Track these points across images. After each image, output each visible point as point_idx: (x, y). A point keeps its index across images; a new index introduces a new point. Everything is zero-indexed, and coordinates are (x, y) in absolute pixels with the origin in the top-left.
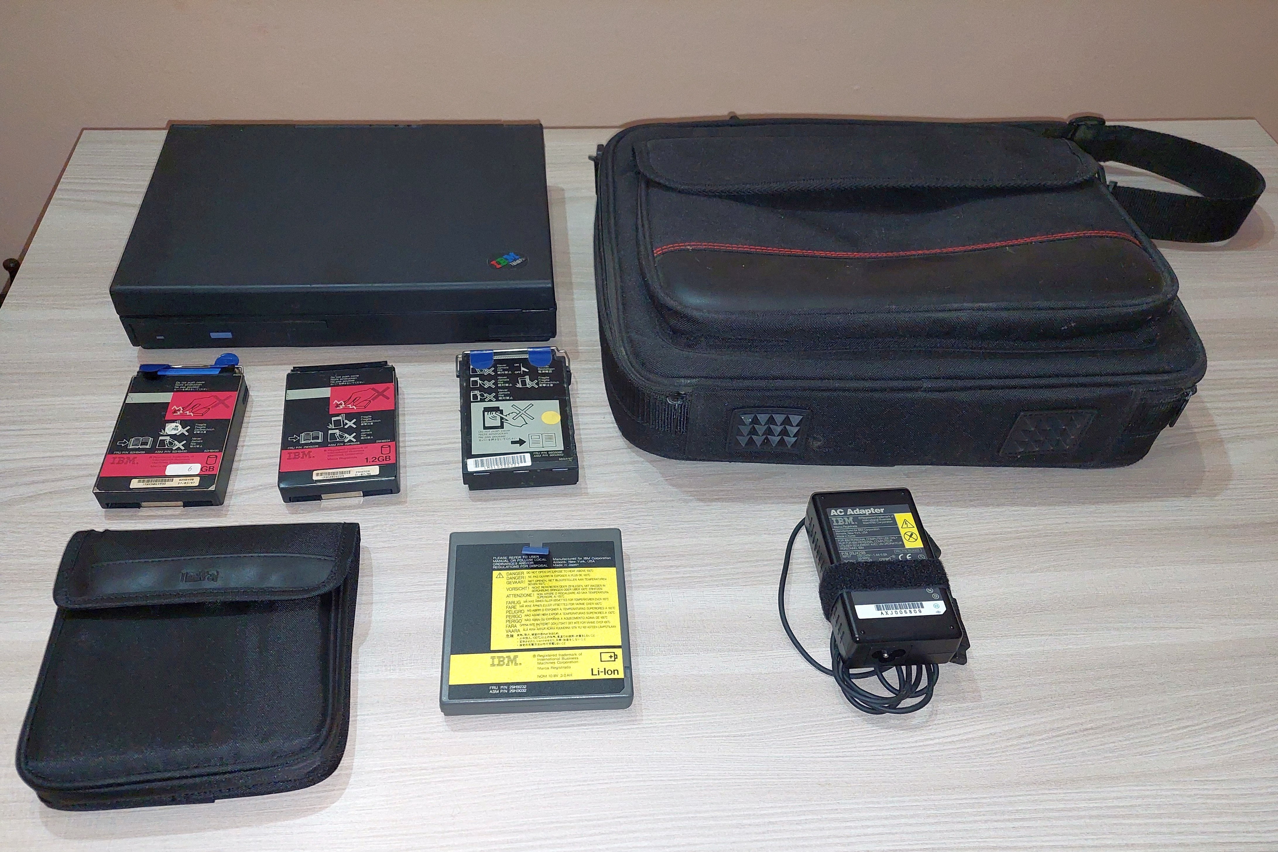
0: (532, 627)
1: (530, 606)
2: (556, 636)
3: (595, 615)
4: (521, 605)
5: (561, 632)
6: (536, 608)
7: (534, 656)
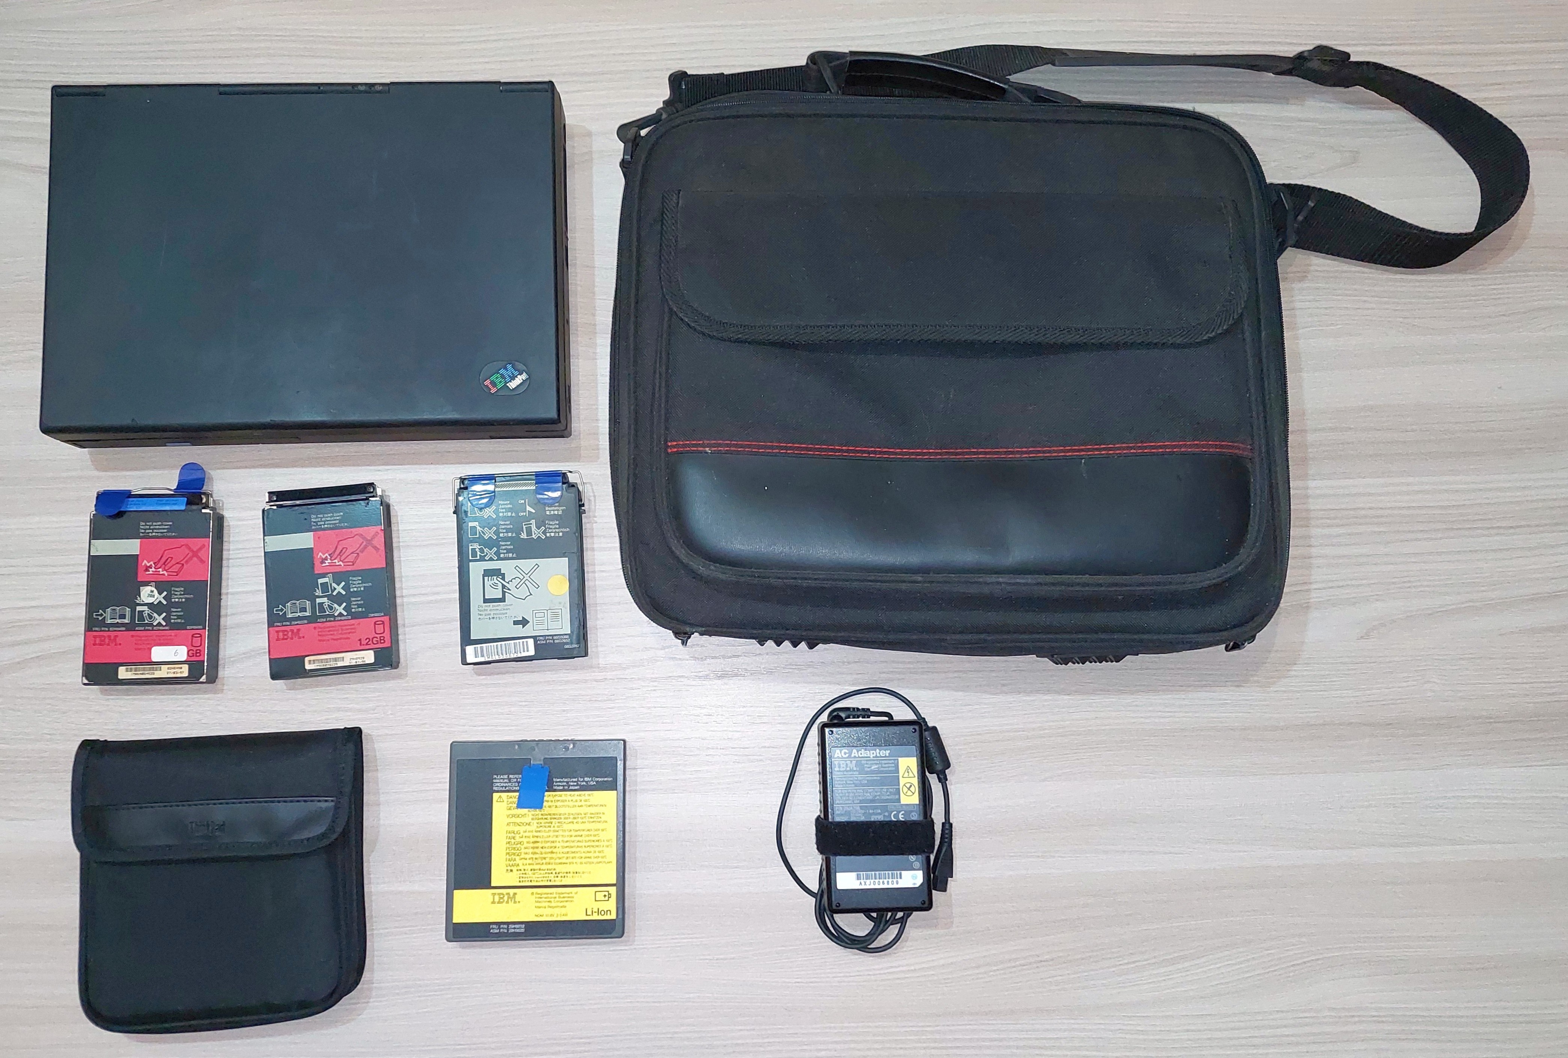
0: (530, 862)
1: (529, 837)
2: (554, 872)
3: (592, 849)
4: (521, 835)
5: (559, 868)
6: (535, 839)
7: (532, 893)
